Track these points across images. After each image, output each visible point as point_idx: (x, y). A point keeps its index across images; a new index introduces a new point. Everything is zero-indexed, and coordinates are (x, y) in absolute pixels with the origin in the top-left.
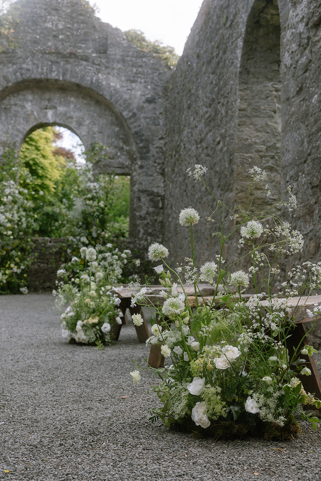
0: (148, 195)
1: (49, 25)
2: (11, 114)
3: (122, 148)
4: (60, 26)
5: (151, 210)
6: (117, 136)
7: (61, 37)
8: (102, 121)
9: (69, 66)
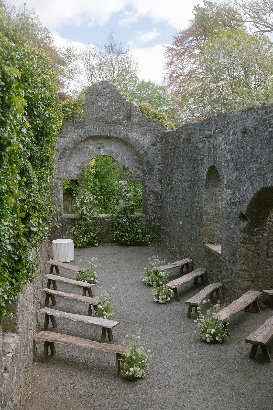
0: (153, 193)
1: (100, 104)
2: (82, 152)
3: (139, 167)
4: (106, 105)
5: (155, 200)
6: (136, 161)
7: (106, 110)
8: (129, 154)
9: (112, 128)
